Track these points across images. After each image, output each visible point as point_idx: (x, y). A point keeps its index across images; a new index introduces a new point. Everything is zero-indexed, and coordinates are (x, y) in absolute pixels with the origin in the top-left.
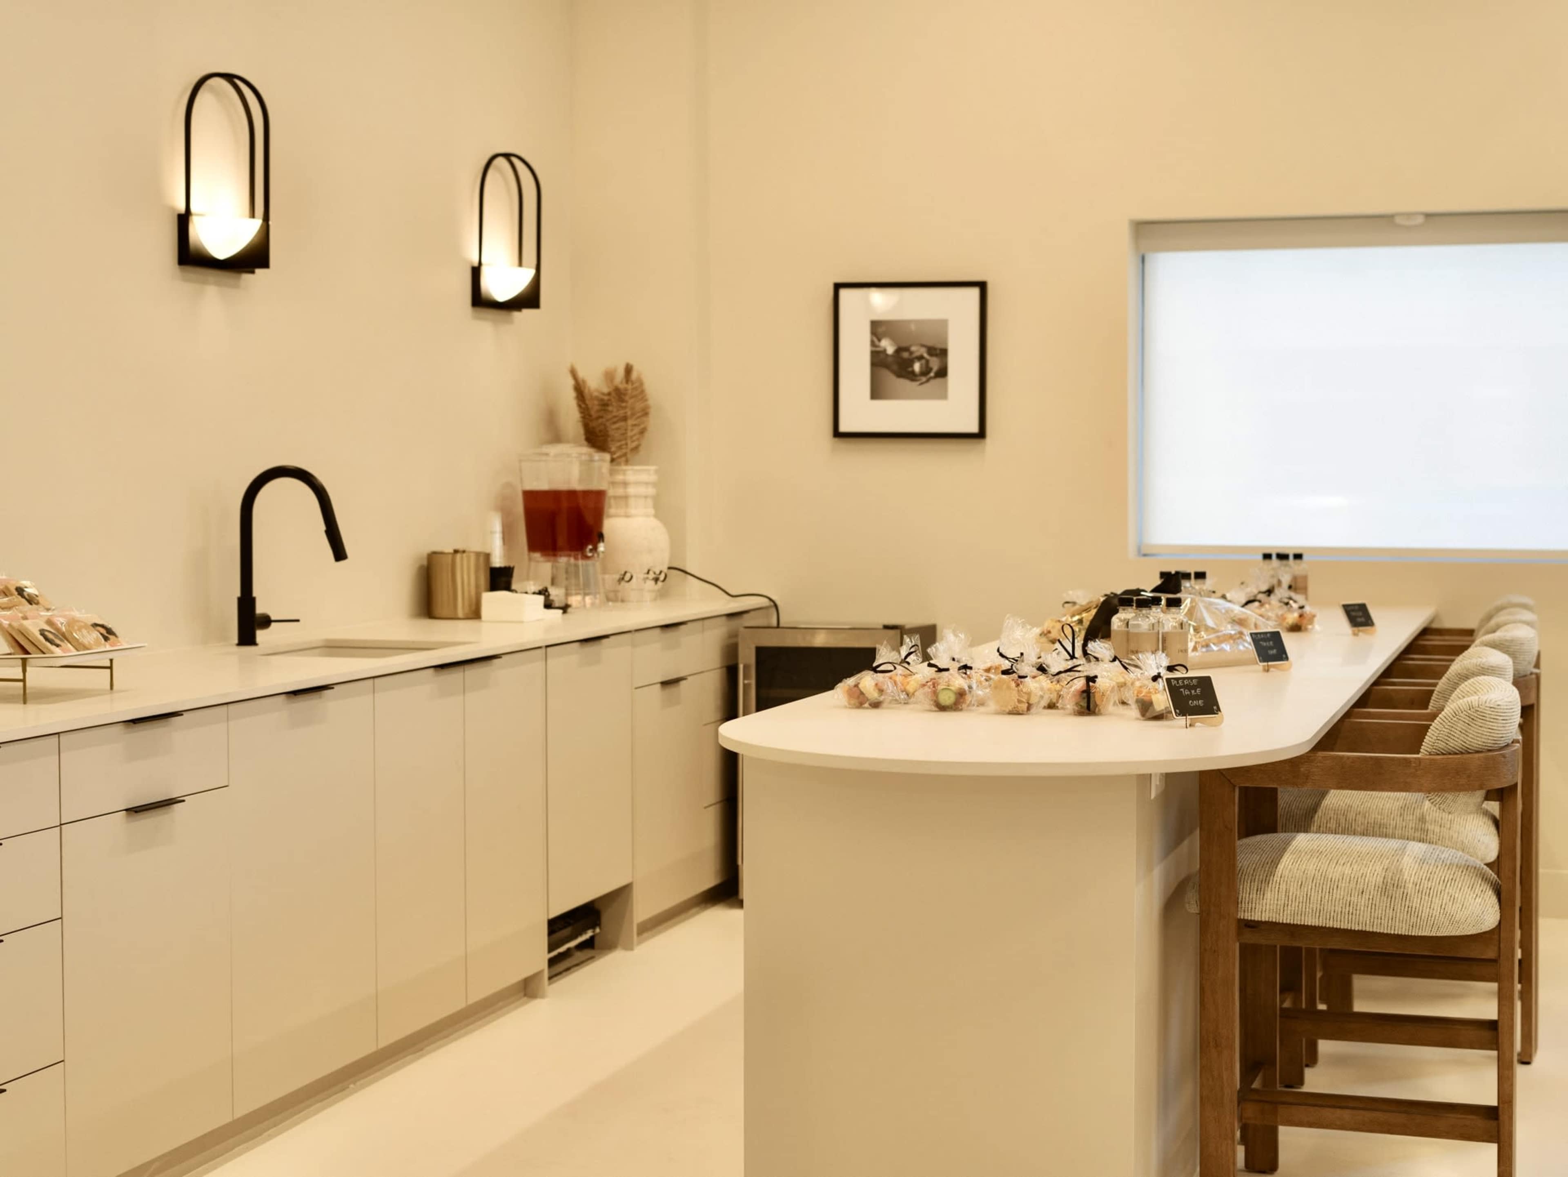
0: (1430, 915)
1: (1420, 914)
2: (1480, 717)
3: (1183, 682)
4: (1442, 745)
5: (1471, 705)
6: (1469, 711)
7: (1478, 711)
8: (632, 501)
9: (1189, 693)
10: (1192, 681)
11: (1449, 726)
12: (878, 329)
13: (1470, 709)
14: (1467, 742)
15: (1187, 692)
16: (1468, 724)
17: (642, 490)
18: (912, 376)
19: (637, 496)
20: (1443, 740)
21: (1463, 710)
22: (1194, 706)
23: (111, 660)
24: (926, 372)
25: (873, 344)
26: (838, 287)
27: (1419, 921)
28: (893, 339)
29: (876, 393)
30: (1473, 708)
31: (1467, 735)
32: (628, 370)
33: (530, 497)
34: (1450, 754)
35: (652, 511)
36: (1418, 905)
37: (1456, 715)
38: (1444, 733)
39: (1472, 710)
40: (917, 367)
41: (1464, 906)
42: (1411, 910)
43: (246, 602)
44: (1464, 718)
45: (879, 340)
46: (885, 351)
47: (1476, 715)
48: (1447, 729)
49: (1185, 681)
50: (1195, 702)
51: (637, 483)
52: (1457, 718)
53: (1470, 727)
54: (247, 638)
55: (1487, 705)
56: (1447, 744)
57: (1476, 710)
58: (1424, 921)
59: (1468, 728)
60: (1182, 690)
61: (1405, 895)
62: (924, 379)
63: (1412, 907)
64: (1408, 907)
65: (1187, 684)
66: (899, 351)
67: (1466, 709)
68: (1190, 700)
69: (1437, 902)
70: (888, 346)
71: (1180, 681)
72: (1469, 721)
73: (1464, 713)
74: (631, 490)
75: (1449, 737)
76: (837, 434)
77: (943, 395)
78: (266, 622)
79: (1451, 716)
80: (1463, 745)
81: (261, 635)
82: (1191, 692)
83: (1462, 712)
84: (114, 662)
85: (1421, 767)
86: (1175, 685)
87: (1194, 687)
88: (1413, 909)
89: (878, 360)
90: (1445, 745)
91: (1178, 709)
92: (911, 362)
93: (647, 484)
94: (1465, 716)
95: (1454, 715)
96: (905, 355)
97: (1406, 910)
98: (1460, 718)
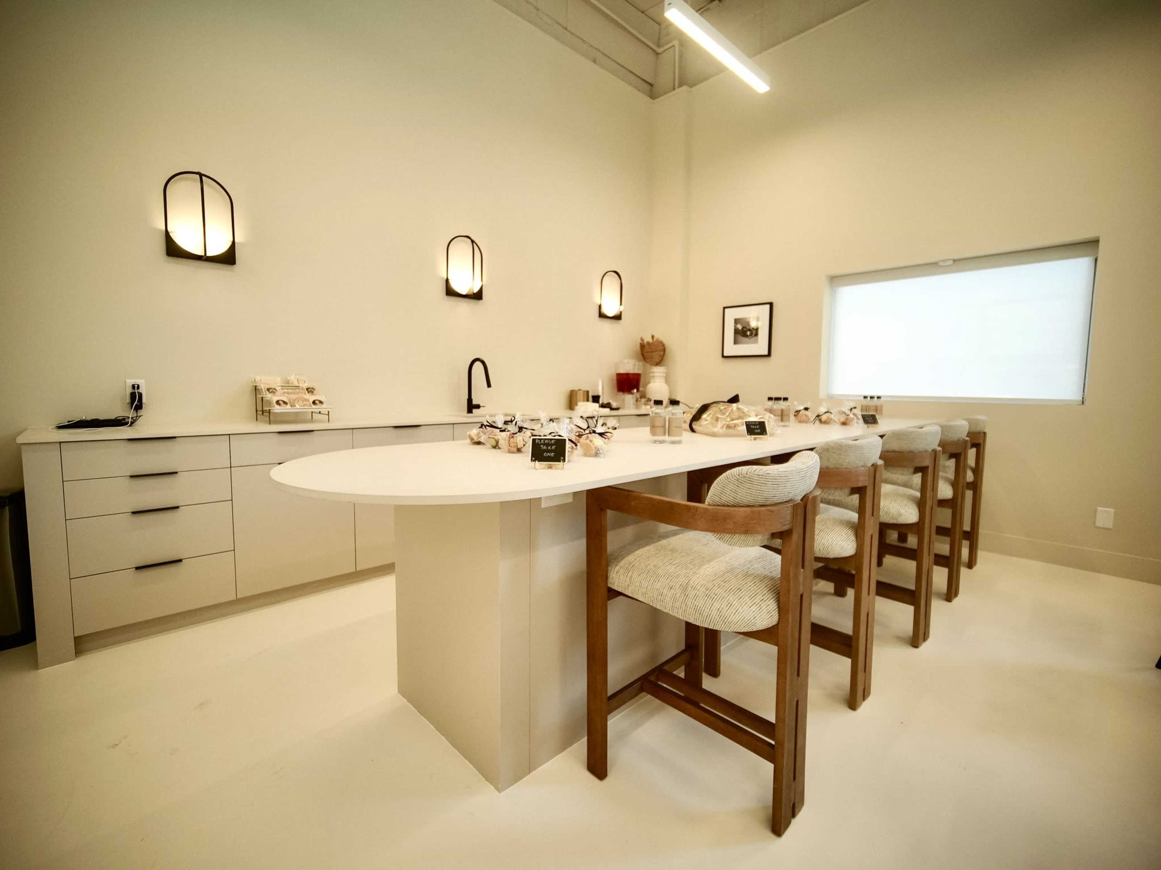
0: (709, 614)
1: (702, 613)
2: (749, 482)
3: (544, 441)
4: (717, 499)
5: (740, 472)
6: (738, 477)
7: (746, 477)
8: (656, 378)
9: (546, 448)
10: (551, 441)
11: (722, 486)
12: (737, 321)
13: (739, 475)
14: (737, 498)
15: (545, 448)
16: (738, 486)
17: (659, 374)
18: (747, 336)
19: (657, 376)
20: (718, 495)
21: (733, 475)
22: (547, 456)
23: (328, 412)
24: (751, 335)
25: (735, 326)
26: (724, 308)
27: (701, 617)
28: (741, 325)
29: (735, 342)
30: (742, 474)
31: (736, 494)
32: (653, 337)
33: (619, 375)
34: (724, 506)
35: (664, 381)
36: (702, 606)
37: (728, 479)
38: (718, 490)
39: (741, 476)
40: (748, 333)
41: (738, 612)
42: (697, 608)
43: (470, 400)
44: (734, 482)
45: (737, 325)
46: (738, 329)
47: (744, 480)
48: (720, 488)
49: (546, 441)
50: (548, 454)
51: (657, 372)
52: (728, 481)
53: (739, 488)
54: (470, 411)
55: (756, 473)
56: (721, 499)
57: (744, 476)
58: (704, 617)
59: (737, 489)
60: (542, 446)
61: (697, 595)
62: (750, 337)
63: (698, 607)
64: (696, 606)
65: (547, 443)
66: (743, 328)
67: (736, 475)
68: (545, 452)
69: (717, 605)
70: (740, 327)
71: (542, 441)
72: (738, 484)
73: (734, 477)
74: (656, 374)
75: (722, 494)
76: (723, 356)
77: (756, 342)
78: (478, 407)
79: (724, 480)
80: (734, 501)
81: (474, 411)
82: (548, 448)
83: (732, 477)
84: (330, 412)
85: (698, 513)
86: (538, 443)
87: (551, 445)
88: (698, 608)
89: (736, 332)
90: (719, 499)
91: (534, 457)
92: (746, 332)
93: (661, 372)
94: (734, 480)
95: (726, 479)
96: (745, 329)
97: (694, 607)
98: (730, 481)
